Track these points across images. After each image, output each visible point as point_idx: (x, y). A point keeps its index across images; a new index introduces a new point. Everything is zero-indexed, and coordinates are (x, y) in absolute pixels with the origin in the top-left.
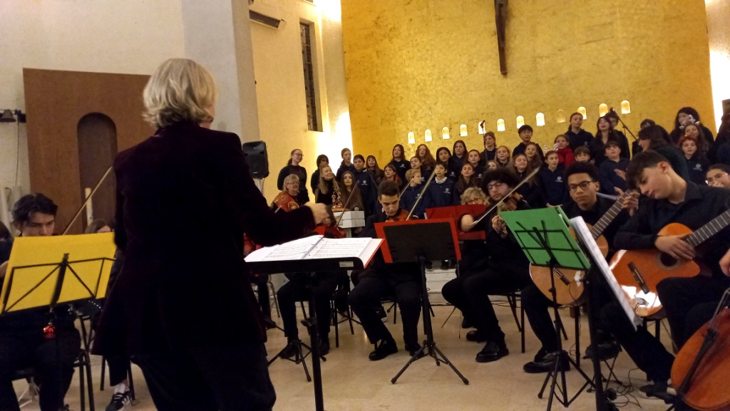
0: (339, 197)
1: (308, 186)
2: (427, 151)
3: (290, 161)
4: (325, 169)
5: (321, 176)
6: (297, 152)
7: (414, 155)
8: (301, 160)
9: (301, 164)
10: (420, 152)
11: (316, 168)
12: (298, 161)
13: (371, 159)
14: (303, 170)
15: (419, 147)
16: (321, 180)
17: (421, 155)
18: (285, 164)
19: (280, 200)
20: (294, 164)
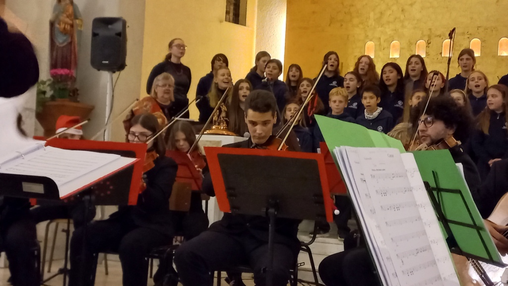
0: (223, 114)
1: (192, 95)
2: (371, 65)
3: (169, 57)
4: (221, 72)
5: (215, 80)
6: (176, 42)
7: (352, 69)
8: (183, 54)
9: (184, 61)
10: (360, 66)
11: (208, 70)
12: (180, 55)
13: (294, 69)
14: (187, 71)
15: (360, 59)
16: (213, 86)
17: (361, 72)
18: (160, 59)
19: (141, 108)
20: (174, 60)
